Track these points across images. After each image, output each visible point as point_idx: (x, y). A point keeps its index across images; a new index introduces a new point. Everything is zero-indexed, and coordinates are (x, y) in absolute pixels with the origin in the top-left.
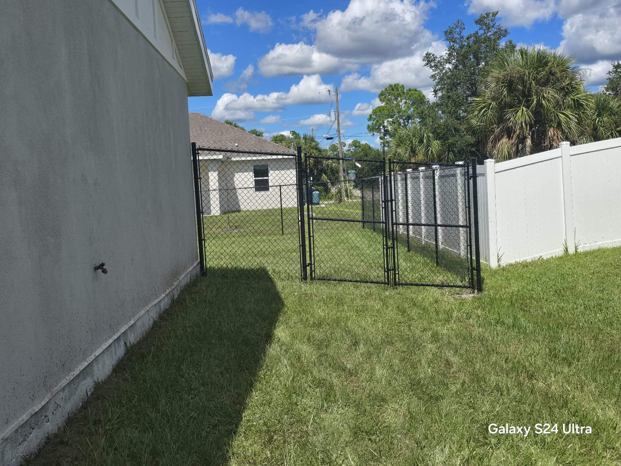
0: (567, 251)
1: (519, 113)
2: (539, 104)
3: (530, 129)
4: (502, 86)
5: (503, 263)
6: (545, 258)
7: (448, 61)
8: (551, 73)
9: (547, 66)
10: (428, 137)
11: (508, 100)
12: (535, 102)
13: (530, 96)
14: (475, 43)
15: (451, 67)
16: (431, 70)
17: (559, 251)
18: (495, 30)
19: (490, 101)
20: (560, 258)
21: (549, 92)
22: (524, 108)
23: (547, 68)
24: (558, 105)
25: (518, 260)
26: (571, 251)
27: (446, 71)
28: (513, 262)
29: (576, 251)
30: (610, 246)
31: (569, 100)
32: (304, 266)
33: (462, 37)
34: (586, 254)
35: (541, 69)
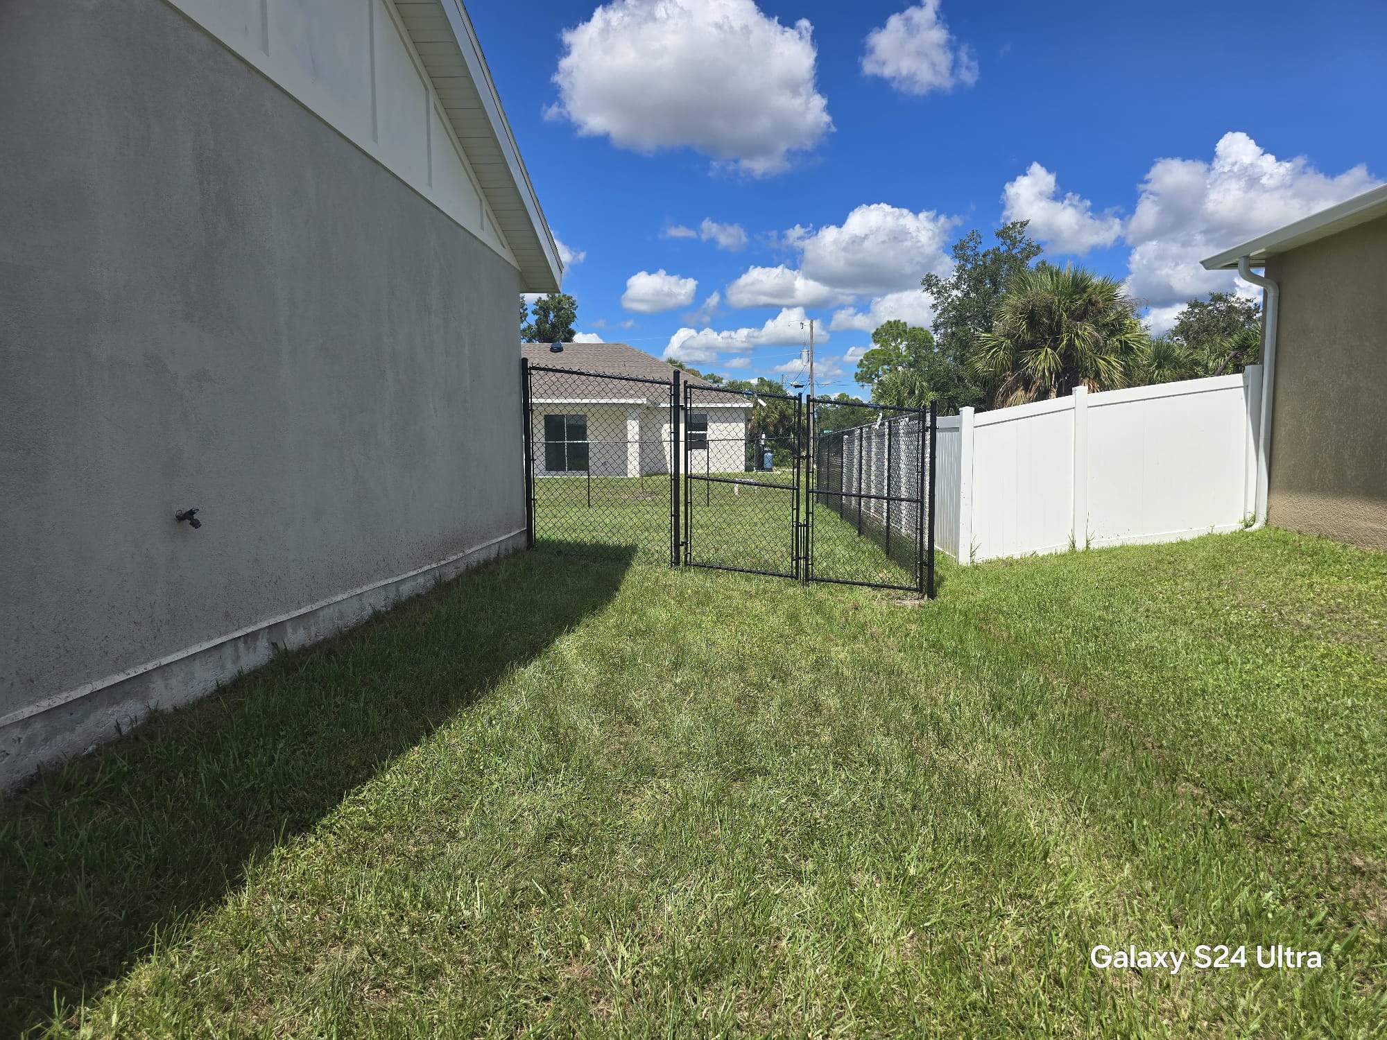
0: (1074, 546)
1: (1042, 357)
2: (1071, 344)
3: (1057, 378)
4: (1020, 318)
5: (980, 558)
6: (1040, 555)
7: (956, 286)
8: (1091, 302)
9: (1085, 292)
10: (922, 386)
11: (1028, 338)
12: (1065, 342)
13: (1059, 332)
14: (994, 261)
15: (960, 295)
16: (932, 298)
17: (1064, 547)
18: (1024, 246)
19: (1002, 339)
20: (1063, 556)
21: (1085, 329)
22: (1049, 349)
23: (1085, 296)
24: (1098, 348)
25: (1000, 556)
26: (1080, 546)
27: (953, 300)
28: (993, 557)
29: (1087, 547)
30: (1138, 543)
31: (1114, 342)
32: (677, 546)
33: (977, 255)
34: (1101, 552)
35: (1077, 297)
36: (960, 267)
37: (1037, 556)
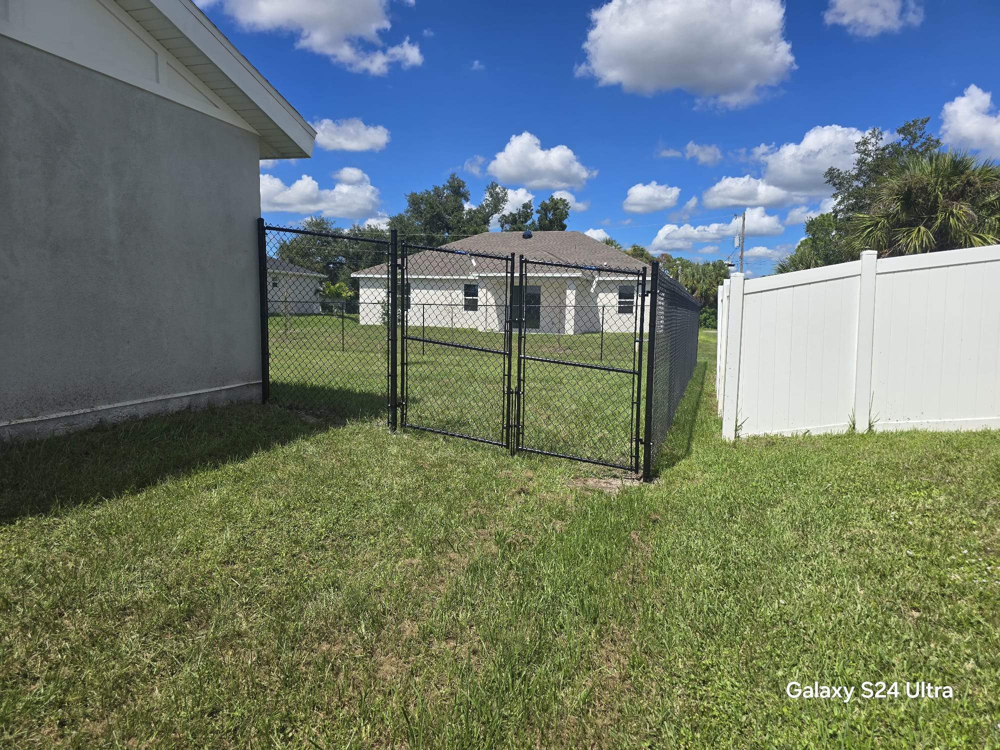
0: (854, 428)
1: (914, 234)
4: (895, 199)
6: (814, 435)
7: (857, 178)
8: (969, 184)
9: (964, 174)
11: (903, 217)
12: (939, 221)
13: (934, 212)
14: (892, 154)
15: (860, 185)
16: (833, 188)
18: (924, 141)
19: (878, 219)
21: (961, 208)
22: (922, 228)
23: (963, 177)
25: (768, 432)
26: (862, 428)
27: (853, 190)
28: (760, 432)
29: (869, 429)
30: (932, 429)
31: (992, 220)
32: (392, 405)
33: (877, 149)
34: (885, 435)
35: (956, 178)
36: (861, 160)
37: (810, 436)
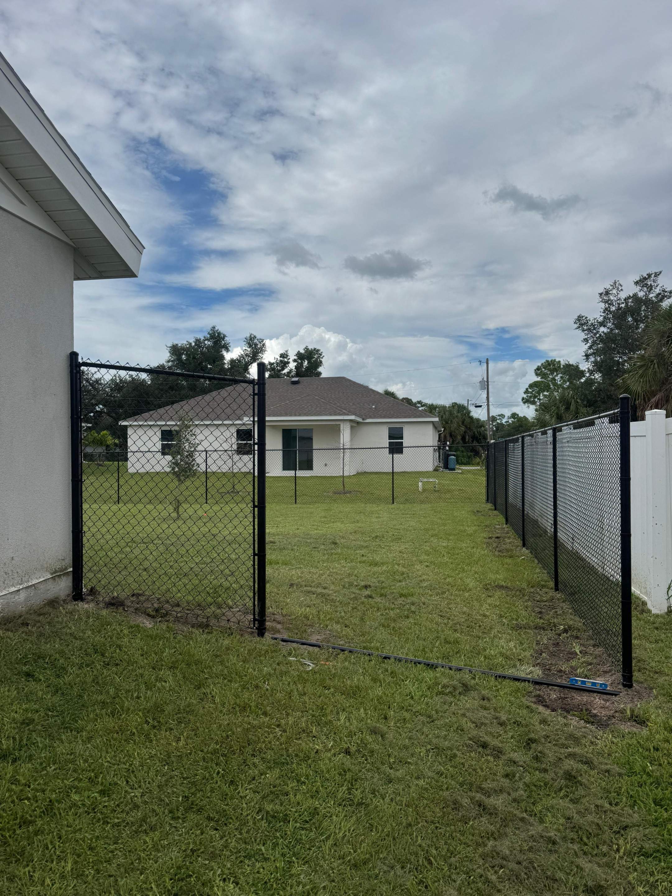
14: (634, 304)
15: (606, 331)
18: (658, 292)
33: (619, 299)
36: (606, 309)
